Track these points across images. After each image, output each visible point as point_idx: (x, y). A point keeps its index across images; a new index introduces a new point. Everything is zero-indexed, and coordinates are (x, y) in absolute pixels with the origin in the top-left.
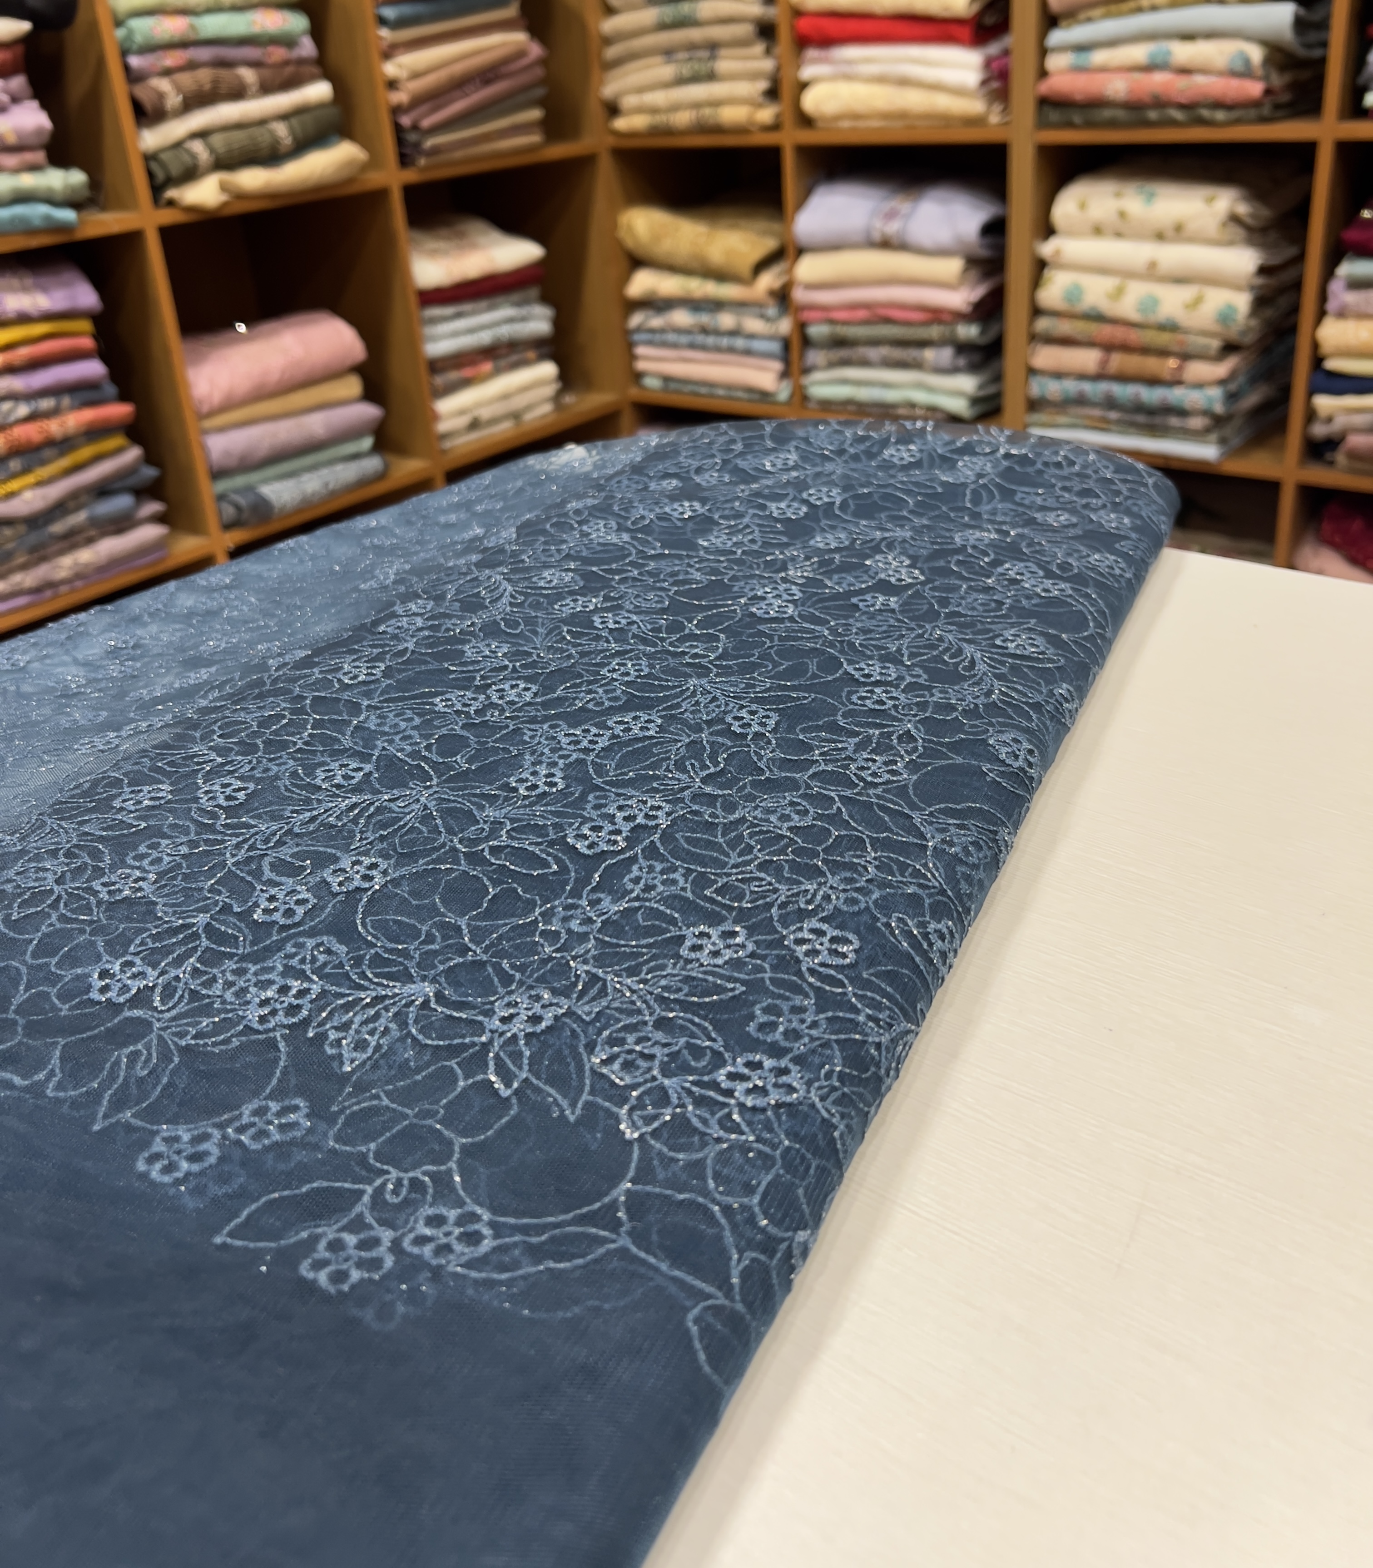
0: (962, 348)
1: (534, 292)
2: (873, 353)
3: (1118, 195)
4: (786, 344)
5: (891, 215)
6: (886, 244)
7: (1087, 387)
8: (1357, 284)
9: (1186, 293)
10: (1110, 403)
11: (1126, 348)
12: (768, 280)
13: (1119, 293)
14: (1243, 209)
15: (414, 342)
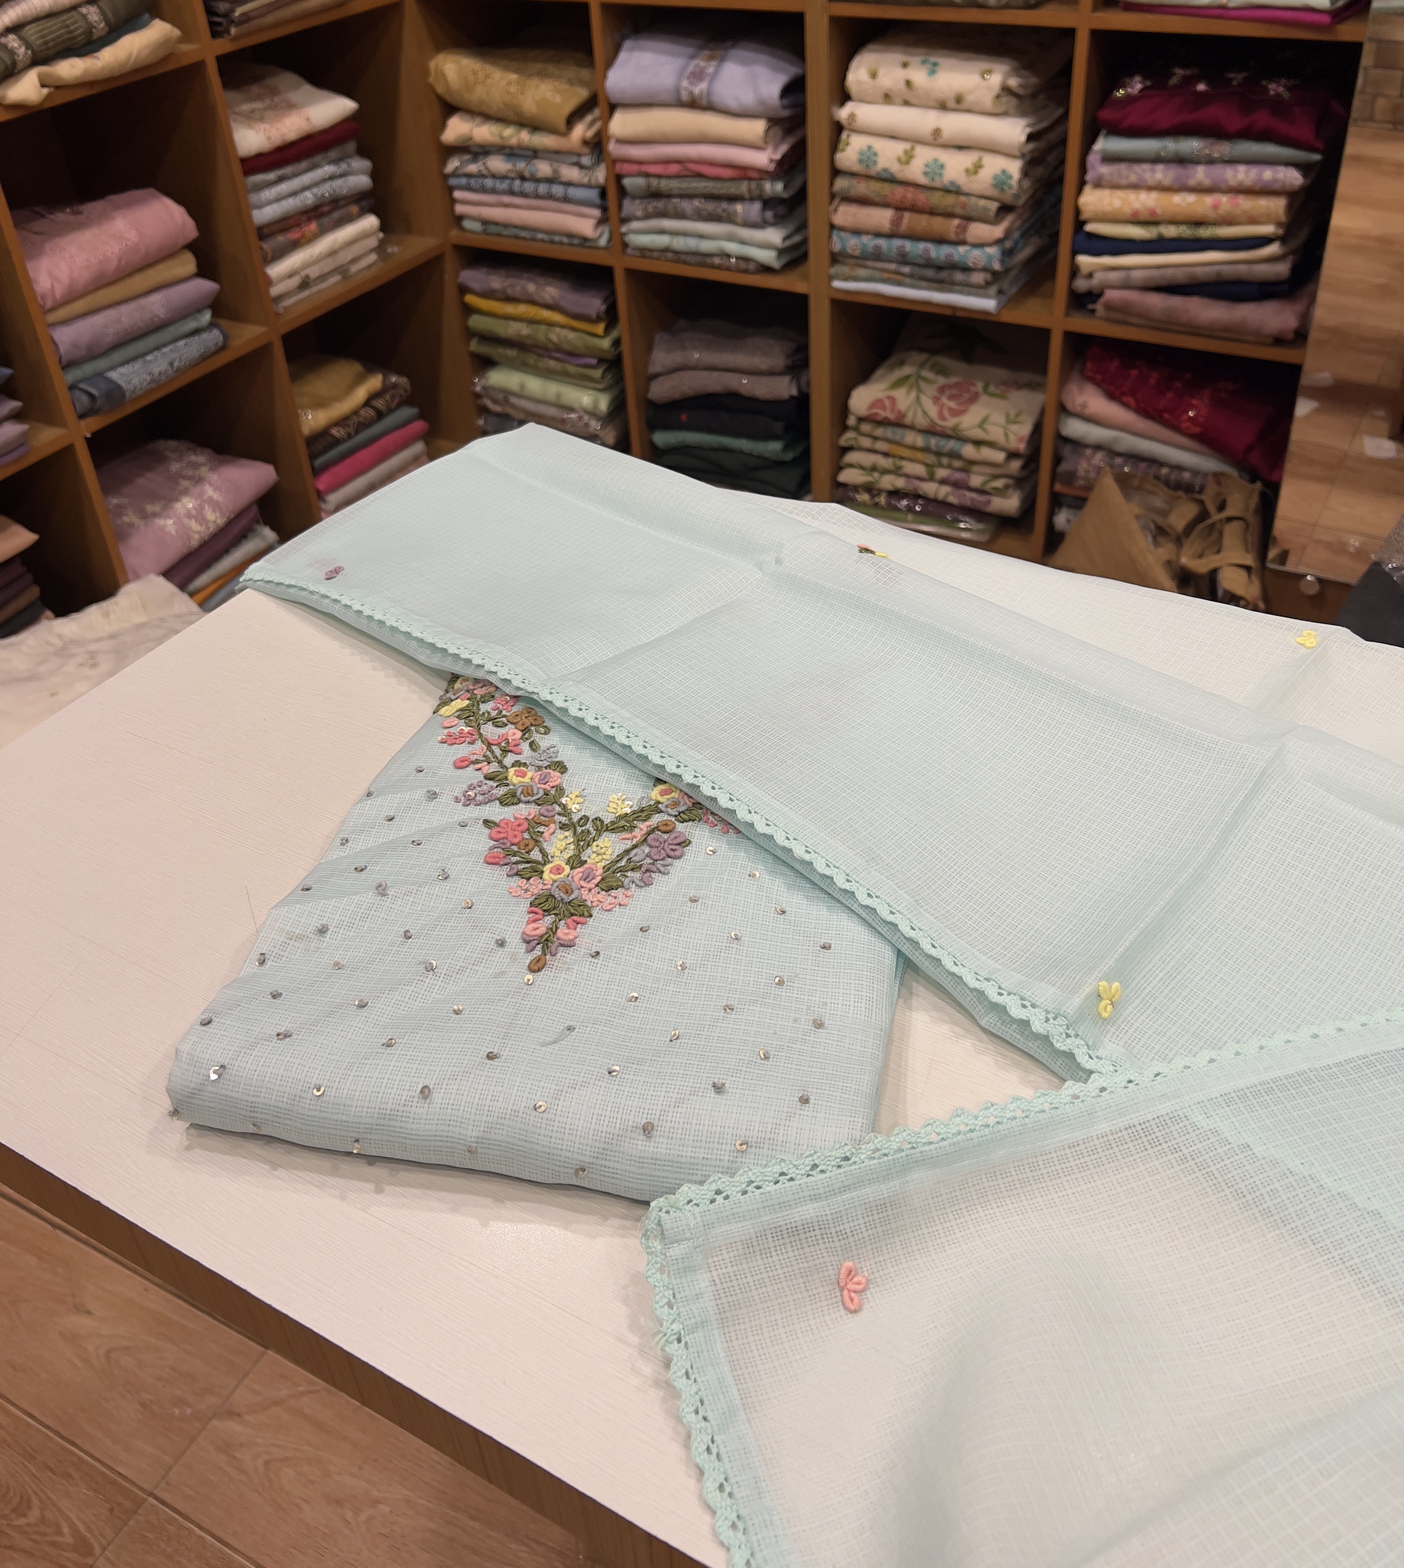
0: (768, 203)
1: (351, 146)
2: (687, 206)
3: (905, 65)
4: (603, 193)
5: (697, 76)
6: (693, 104)
7: (882, 242)
8: (1110, 159)
9: (966, 160)
10: (903, 259)
11: (914, 209)
12: (580, 131)
13: (908, 158)
14: (1013, 82)
15: (243, 212)
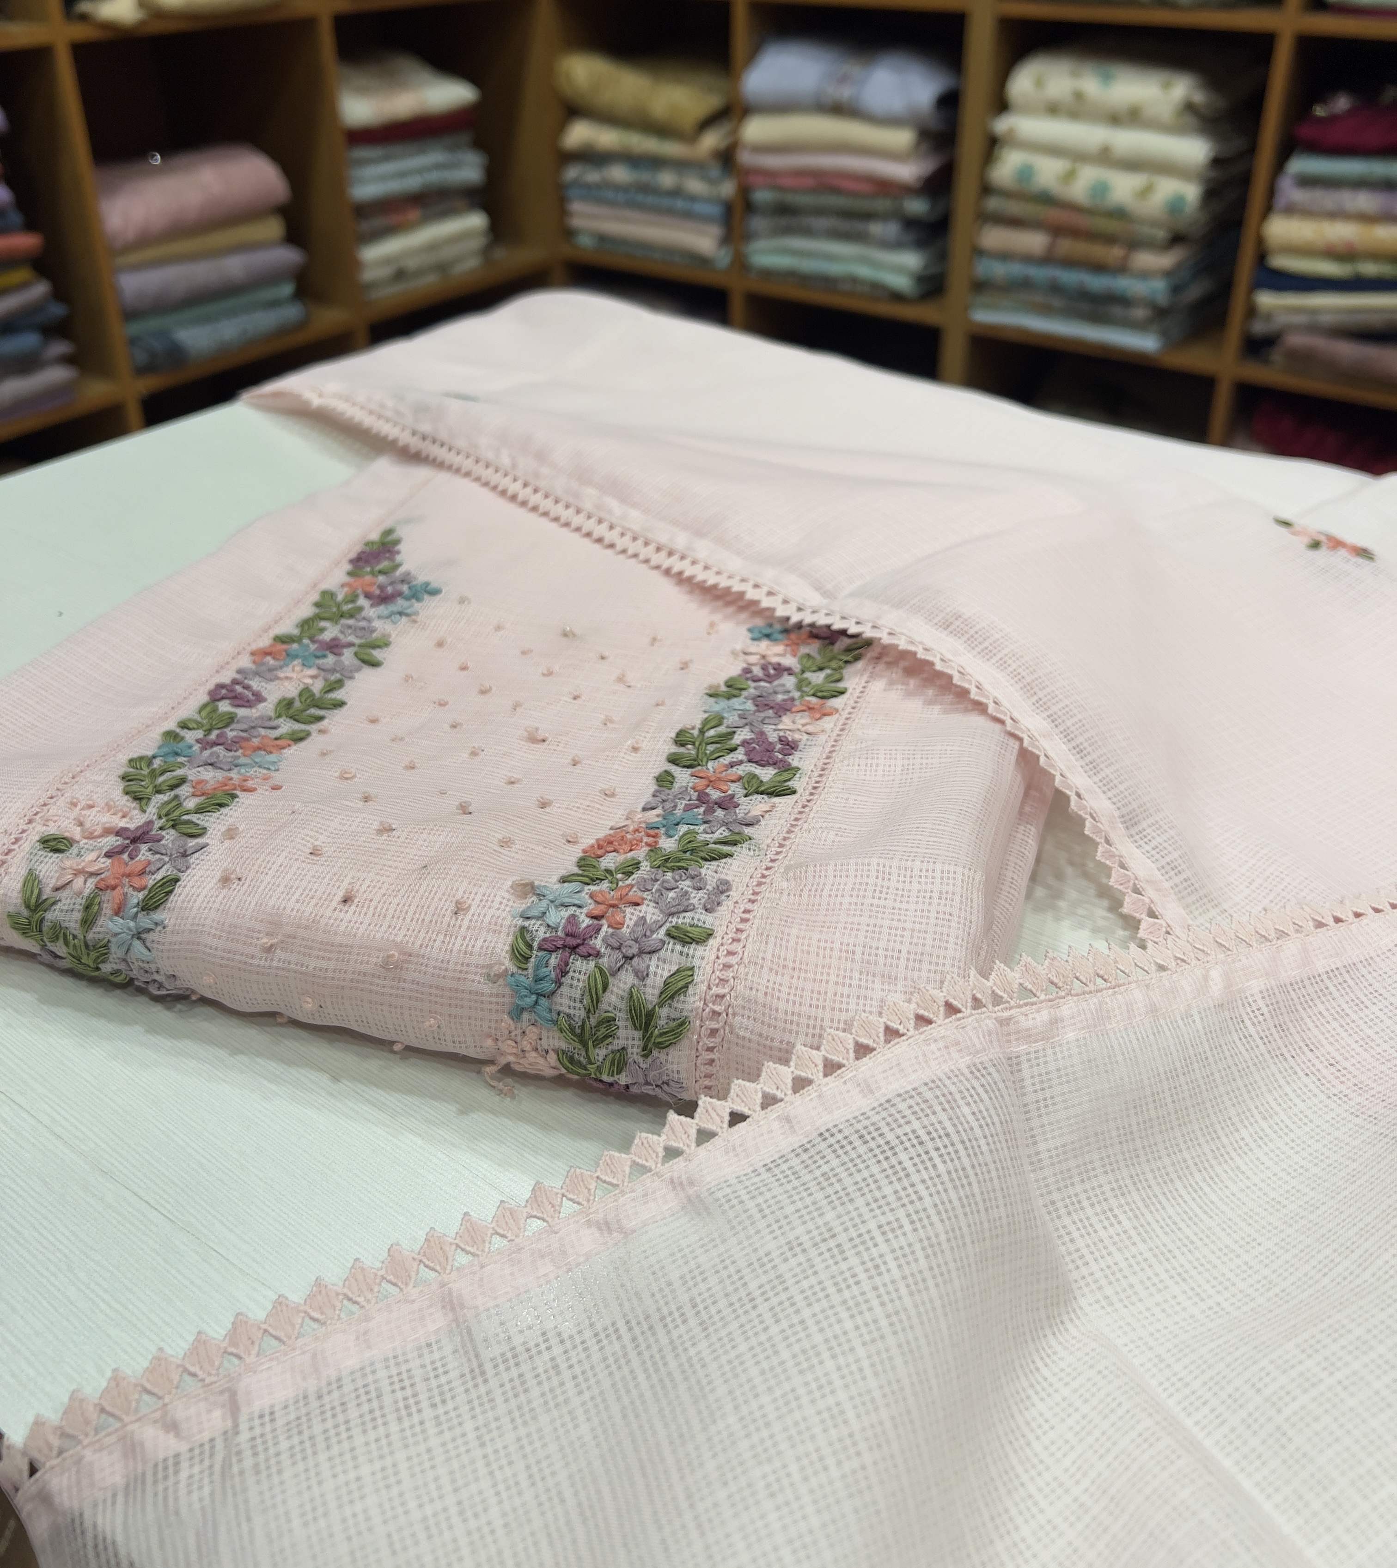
0: (910, 223)
1: (465, 137)
2: (820, 223)
3: (1075, 75)
4: (728, 209)
5: (843, 80)
6: (837, 109)
7: (1033, 271)
8: (1307, 181)
9: (1138, 180)
10: (1055, 288)
11: (1075, 233)
12: (711, 141)
13: (1069, 176)
14: (1199, 97)
15: (340, 185)
